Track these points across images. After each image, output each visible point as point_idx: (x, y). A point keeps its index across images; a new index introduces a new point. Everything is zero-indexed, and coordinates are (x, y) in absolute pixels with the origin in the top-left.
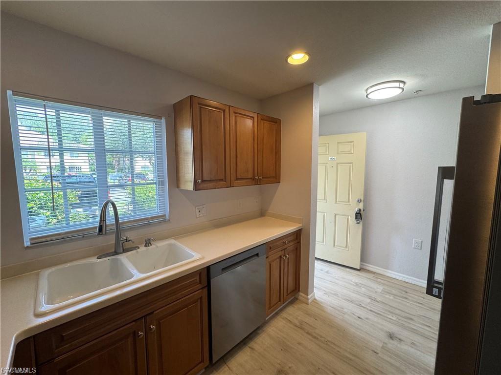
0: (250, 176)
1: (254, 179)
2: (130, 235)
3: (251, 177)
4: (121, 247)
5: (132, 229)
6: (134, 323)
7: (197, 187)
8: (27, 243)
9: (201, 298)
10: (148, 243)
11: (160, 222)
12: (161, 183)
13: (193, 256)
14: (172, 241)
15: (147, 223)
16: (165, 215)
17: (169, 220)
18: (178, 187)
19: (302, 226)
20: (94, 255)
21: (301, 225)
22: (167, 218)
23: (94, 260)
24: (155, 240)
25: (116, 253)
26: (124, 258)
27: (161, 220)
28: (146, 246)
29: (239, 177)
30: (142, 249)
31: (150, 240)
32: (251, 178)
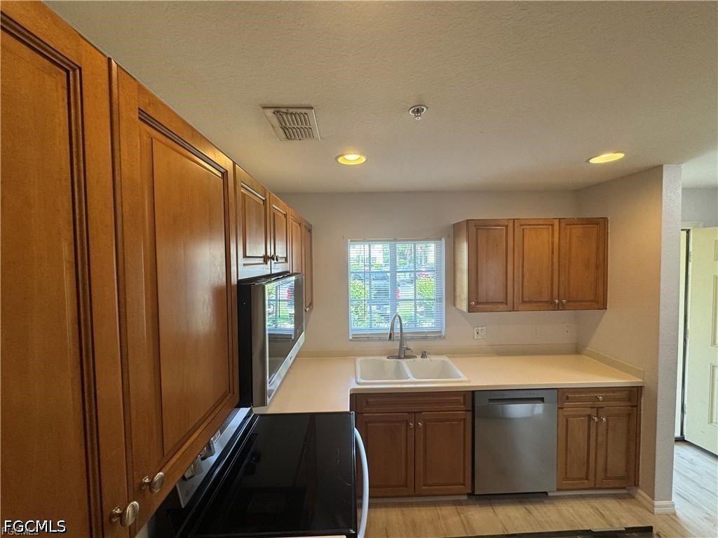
0: (546, 297)
1: (551, 303)
2: (410, 344)
3: (547, 300)
4: (403, 354)
5: (412, 339)
6: (406, 414)
7: (471, 309)
8: (350, 338)
9: (464, 419)
10: (424, 355)
11: (436, 338)
12: (440, 300)
13: (460, 377)
14: (445, 358)
15: (424, 336)
16: (441, 332)
17: (445, 337)
18: (454, 305)
19: (643, 383)
20: (385, 355)
21: (640, 380)
22: (443, 334)
23: (385, 358)
24: (429, 354)
25: (399, 357)
26: (404, 362)
27: (438, 336)
28: (422, 357)
29: (526, 299)
30: (419, 359)
31: (425, 352)
32: (548, 302)
